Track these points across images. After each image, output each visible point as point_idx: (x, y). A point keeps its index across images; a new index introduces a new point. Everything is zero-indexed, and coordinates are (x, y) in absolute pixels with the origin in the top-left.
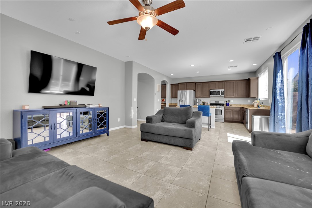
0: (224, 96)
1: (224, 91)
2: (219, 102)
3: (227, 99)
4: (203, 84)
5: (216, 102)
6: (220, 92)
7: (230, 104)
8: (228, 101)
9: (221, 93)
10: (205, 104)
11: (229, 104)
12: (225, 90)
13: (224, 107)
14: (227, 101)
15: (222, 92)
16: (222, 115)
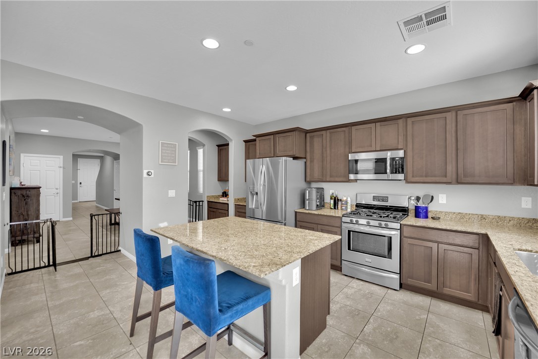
0: (401, 176)
1: (402, 159)
2: (385, 199)
3: (420, 190)
4: (328, 134)
5: (375, 198)
6: (386, 159)
7: (432, 208)
8: (425, 196)
9: (388, 167)
10: (340, 203)
11: (429, 209)
12: (410, 154)
13: (397, 226)
14: (421, 195)
15: (393, 159)
16: (389, 256)
